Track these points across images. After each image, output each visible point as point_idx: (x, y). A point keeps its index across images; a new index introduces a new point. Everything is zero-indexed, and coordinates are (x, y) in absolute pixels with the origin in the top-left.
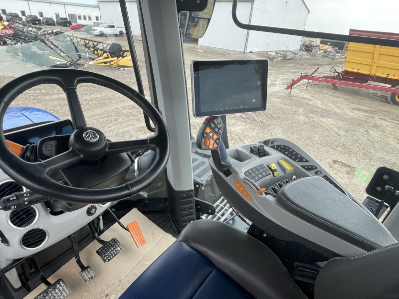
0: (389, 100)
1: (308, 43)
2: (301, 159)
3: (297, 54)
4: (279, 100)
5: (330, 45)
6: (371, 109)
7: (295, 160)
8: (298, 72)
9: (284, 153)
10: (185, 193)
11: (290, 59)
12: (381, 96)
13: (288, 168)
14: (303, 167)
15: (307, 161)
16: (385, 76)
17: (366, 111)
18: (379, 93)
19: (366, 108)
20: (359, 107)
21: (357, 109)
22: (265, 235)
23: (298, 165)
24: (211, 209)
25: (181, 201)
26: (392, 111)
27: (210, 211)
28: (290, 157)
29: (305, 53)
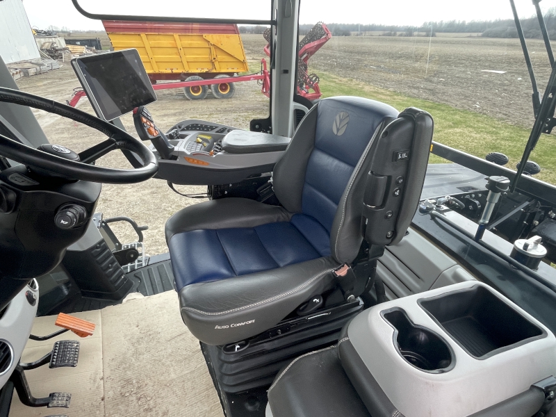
0: (187, 97)
1: (47, 46)
2: (212, 128)
3: (42, 65)
4: (66, 135)
5: (81, 45)
6: (177, 111)
7: (208, 130)
8: (63, 90)
9: (196, 130)
10: (97, 248)
11: (36, 74)
12: (178, 95)
13: (208, 138)
14: (217, 132)
15: (216, 127)
16: (169, 71)
17: (175, 115)
18: (173, 91)
19: (173, 111)
20: (165, 112)
21: (165, 115)
22: (231, 185)
23: (213, 132)
24: (132, 253)
25: (98, 259)
26: (195, 106)
27: (132, 256)
28: (203, 130)
29: (52, 61)
